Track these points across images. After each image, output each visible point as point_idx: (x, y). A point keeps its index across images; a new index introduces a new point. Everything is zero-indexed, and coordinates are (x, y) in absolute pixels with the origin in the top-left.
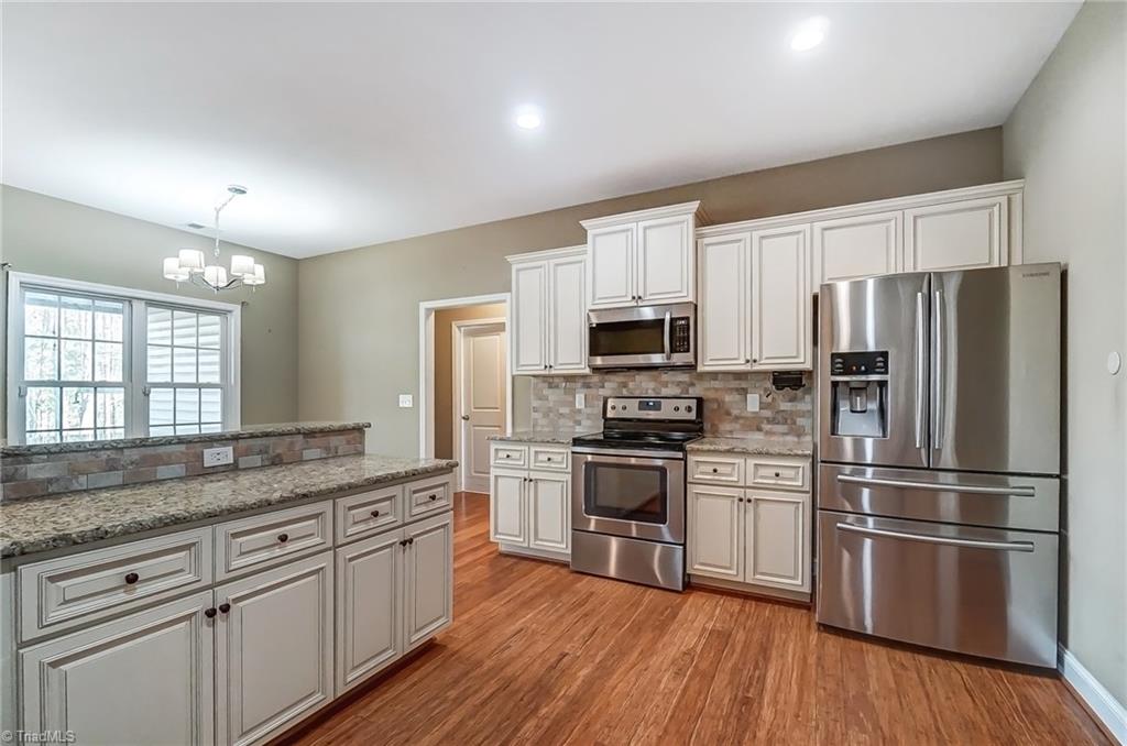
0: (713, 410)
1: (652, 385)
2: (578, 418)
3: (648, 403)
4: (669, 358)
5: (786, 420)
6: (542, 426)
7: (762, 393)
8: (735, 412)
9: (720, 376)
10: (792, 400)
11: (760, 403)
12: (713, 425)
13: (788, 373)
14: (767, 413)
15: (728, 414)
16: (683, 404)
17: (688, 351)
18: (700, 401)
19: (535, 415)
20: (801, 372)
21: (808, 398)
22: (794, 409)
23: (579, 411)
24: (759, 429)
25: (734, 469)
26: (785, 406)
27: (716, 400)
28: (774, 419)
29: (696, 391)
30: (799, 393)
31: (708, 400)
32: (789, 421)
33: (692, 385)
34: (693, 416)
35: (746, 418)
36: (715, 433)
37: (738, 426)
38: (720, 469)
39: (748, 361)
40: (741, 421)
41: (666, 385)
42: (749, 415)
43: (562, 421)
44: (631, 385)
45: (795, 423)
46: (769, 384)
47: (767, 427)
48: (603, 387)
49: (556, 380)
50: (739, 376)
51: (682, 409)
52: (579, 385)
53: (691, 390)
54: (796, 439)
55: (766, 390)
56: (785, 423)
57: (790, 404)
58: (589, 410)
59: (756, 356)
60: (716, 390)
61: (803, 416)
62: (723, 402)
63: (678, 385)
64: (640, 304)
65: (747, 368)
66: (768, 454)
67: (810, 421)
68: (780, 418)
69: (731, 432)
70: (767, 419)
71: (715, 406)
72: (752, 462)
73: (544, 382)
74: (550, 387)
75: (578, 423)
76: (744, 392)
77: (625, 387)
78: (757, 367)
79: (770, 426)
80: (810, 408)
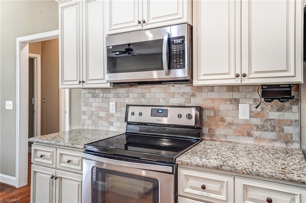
0: (210, 117)
1: (163, 95)
2: (111, 120)
3: (158, 110)
4: (168, 74)
5: (274, 127)
6: (88, 125)
7: (252, 103)
8: (229, 119)
9: (215, 88)
10: (279, 110)
11: (251, 112)
12: (210, 130)
13: (278, 86)
14: (257, 121)
15: (223, 120)
16: (184, 112)
17: (183, 67)
18: (200, 109)
19: (83, 117)
20: (290, 86)
21: (295, 108)
22: (281, 118)
23: (112, 115)
24: (249, 135)
25: (222, 186)
26: (274, 115)
27: (213, 109)
28: (263, 126)
29: (196, 101)
30: (287, 104)
31: (205, 109)
32: (277, 129)
33: (193, 95)
34: (192, 122)
35: (238, 125)
36: (212, 136)
37: (231, 131)
38: (209, 186)
39: (237, 76)
40: (234, 127)
41: (173, 95)
42: (240, 122)
43: (101, 122)
44: (148, 95)
45: (282, 130)
46: (257, 96)
47: (256, 133)
48: (128, 97)
49: (97, 91)
50: (232, 88)
51: (184, 116)
52: (111, 95)
53: (193, 100)
54: (284, 146)
55: (255, 100)
56: (273, 129)
57: (278, 113)
58: (118, 115)
59: (245, 71)
60: (213, 100)
61: (290, 125)
62: (219, 111)
63: (182, 95)
64: (145, 28)
65: (237, 82)
66: (258, 176)
67: (297, 130)
68: (268, 124)
69: (225, 136)
70: (257, 126)
71: (212, 114)
72: (240, 182)
73: (89, 93)
74: (93, 97)
75: (111, 124)
76: (237, 102)
77: (143, 97)
78: (246, 81)
79: (259, 133)
80: (297, 118)
